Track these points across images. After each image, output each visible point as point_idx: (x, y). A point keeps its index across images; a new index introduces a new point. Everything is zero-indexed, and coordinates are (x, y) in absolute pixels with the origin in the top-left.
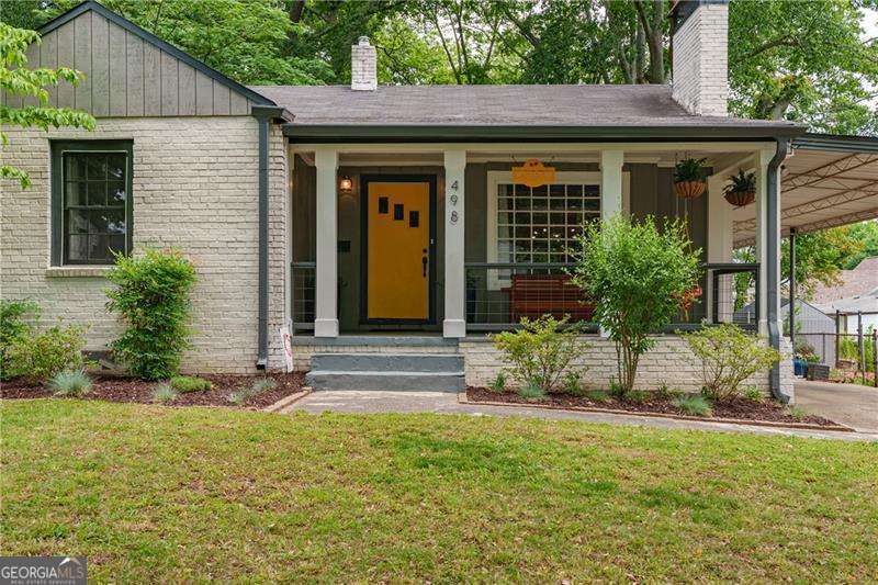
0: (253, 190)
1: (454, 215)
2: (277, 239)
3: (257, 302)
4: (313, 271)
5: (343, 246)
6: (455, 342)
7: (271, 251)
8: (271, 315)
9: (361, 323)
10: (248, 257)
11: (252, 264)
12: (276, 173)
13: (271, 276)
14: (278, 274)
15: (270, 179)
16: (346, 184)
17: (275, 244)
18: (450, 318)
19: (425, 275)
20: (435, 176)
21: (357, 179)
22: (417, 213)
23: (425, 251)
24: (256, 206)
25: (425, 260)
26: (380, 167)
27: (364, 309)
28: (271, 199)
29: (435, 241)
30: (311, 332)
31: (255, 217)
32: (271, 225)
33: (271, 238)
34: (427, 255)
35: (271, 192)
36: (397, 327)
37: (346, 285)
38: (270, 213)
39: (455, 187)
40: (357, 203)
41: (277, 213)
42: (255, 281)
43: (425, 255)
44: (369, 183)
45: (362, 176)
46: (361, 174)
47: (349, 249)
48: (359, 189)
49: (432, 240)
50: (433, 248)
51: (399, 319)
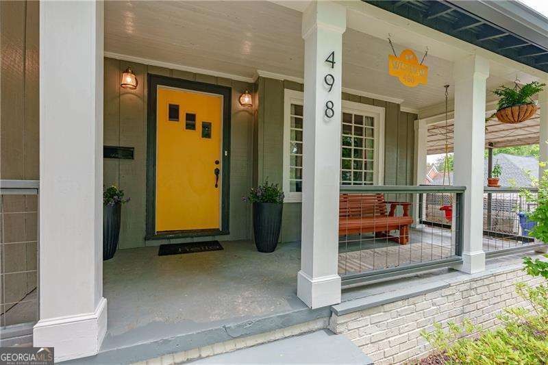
6: (327, 312)
9: (146, 239)
16: (129, 79)
19: (216, 186)
20: (230, 89)
21: (143, 80)
22: (210, 124)
23: (217, 162)
25: (217, 172)
26: (172, 70)
29: (229, 153)
34: (220, 167)
37: (127, 201)
39: (330, 59)
40: (142, 105)
43: (216, 166)
44: (158, 86)
45: (150, 76)
46: (148, 74)
47: (132, 156)
48: (146, 90)
49: (226, 152)
50: (227, 160)
51: (190, 231)
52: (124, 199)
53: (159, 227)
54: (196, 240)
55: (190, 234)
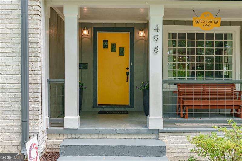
0: (17, 30)
1: (156, 49)
2: (35, 64)
3: (21, 108)
4: (63, 85)
5: (82, 66)
6: (157, 132)
7: (31, 72)
8: (31, 117)
9: (93, 107)
10: (15, 77)
11: (16, 82)
12: (35, 17)
13: (31, 90)
14: (36, 89)
15: (30, 22)
16: (85, 32)
17: (34, 68)
18: (153, 116)
19: (127, 81)
20: (133, 28)
21: (91, 30)
22: (123, 48)
23: (128, 69)
24: (19, 40)
25: (127, 74)
26: (104, 23)
27: (95, 100)
28: (30, 36)
29: (133, 63)
30: (61, 125)
31: (18, 48)
32: (30, 54)
33: (31, 64)
34: (129, 71)
35: (30, 31)
36: (112, 109)
37: (85, 88)
38: (30, 45)
39: (157, 29)
40: (91, 42)
41: (35, 45)
42: (19, 94)
43: (127, 71)
44: (98, 32)
45: (94, 28)
46: (93, 27)
47: (87, 67)
48: (93, 35)
49: (132, 63)
50: (132, 67)
51: (114, 105)
52: (84, 87)
53: (99, 102)
54: (116, 109)
55: (114, 106)
